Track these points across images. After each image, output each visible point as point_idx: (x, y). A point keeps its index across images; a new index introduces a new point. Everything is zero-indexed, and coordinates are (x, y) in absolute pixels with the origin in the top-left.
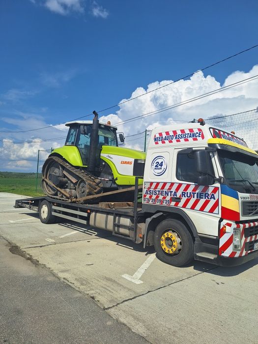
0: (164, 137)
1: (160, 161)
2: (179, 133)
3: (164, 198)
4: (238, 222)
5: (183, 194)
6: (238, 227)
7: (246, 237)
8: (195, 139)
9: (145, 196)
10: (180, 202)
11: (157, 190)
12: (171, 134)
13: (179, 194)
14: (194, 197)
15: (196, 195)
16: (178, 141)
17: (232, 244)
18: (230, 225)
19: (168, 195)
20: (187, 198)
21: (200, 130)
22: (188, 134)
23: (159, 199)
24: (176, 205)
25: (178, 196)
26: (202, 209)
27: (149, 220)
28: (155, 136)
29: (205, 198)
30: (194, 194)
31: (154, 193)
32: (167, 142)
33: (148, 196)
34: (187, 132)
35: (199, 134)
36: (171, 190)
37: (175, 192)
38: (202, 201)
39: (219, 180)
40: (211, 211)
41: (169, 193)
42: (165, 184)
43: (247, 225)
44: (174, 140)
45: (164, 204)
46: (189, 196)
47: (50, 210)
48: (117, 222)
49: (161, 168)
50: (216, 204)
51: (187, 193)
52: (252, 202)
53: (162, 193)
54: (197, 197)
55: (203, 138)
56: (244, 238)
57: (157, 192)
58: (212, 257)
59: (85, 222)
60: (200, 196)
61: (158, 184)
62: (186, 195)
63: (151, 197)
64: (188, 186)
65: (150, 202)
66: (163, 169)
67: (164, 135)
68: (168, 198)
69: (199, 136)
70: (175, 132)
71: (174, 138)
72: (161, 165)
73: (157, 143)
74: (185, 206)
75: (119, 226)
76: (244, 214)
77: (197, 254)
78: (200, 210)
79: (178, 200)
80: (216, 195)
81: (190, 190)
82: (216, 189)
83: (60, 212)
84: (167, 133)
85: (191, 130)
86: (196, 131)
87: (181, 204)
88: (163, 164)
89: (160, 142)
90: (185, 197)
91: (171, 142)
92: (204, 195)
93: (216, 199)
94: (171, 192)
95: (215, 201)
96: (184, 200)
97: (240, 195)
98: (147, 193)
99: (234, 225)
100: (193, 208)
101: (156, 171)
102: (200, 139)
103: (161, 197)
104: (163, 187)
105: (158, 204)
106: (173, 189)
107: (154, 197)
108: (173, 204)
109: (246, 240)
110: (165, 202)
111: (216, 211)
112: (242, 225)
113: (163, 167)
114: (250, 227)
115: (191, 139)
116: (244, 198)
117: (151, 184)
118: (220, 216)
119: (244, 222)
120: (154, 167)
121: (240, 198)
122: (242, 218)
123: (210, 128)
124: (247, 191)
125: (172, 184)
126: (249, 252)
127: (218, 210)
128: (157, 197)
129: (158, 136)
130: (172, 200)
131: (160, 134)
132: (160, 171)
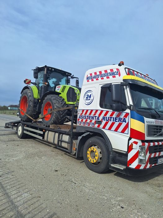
0: (93, 77)
1: (89, 94)
2: (103, 72)
3: (91, 121)
4: (144, 141)
5: (104, 118)
6: (144, 145)
7: (151, 153)
8: (114, 77)
9: (79, 120)
10: (101, 124)
11: (86, 115)
12: (98, 73)
13: (101, 118)
14: (111, 121)
15: (112, 119)
16: (102, 79)
17: (138, 158)
18: (136, 143)
19: (93, 119)
20: (106, 121)
22: (109, 73)
23: (87, 122)
24: (99, 126)
25: (100, 120)
26: (116, 130)
27: (80, 138)
28: (87, 76)
29: (119, 121)
30: (111, 118)
31: (84, 117)
32: (95, 79)
33: (80, 120)
34: (109, 71)
35: (117, 73)
36: (96, 115)
37: (98, 117)
38: (116, 124)
39: (129, 108)
40: (123, 131)
41: (94, 118)
42: (92, 111)
43: (152, 144)
44: (100, 78)
45: (91, 126)
46: (107, 119)
47: (23, 129)
48: (60, 139)
49: (90, 99)
50: (127, 126)
51: (106, 117)
52: (157, 126)
53: (90, 118)
54: (113, 121)
56: (148, 154)
57: (87, 117)
58: (122, 168)
60: (115, 119)
61: (87, 111)
62: (105, 119)
63: (82, 120)
64: (107, 112)
65: (82, 124)
66: (91, 100)
67: (93, 75)
68: (93, 121)
69: (117, 74)
70: (100, 72)
71: (100, 76)
72: (90, 97)
73: (88, 81)
75: (62, 141)
76: (149, 135)
77: (111, 165)
78: (115, 131)
79: (100, 123)
80: (127, 119)
81: (108, 115)
82: (127, 114)
83: (28, 131)
84: (95, 73)
85: (112, 70)
86: (115, 70)
87: (102, 126)
88: (92, 96)
89: (90, 80)
90: (105, 120)
91: (97, 79)
92: (118, 119)
93: (127, 122)
94: (96, 117)
95: (126, 123)
96: (104, 122)
97: (146, 119)
98: (80, 117)
99: (140, 143)
100: (110, 129)
101: (86, 101)
102: (117, 76)
103: (89, 121)
104: (90, 113)
105: (87, 125)
107: (84, 120)
108: (96, 125)
109: (150, 156)
110: (91, 124)
111: (126, 132)
112: (147, 144)
113: (91, 98)
114: (154, 146)
115: (111, 77)
116: (149, 122)
117: (83, 111)
118: (129, 135)
119: (149, 141)
120: (85, 98)
121: (145, 122)
122: (147, 138)
123: (125, 68)
124: (153, 117)
125: (97, 111)
126: (153, 165)
127: (128, 131)
128: (86, 120)
129: (89, 76)
130: (96, 122)
131: (91, 74)
132: (89, 101)
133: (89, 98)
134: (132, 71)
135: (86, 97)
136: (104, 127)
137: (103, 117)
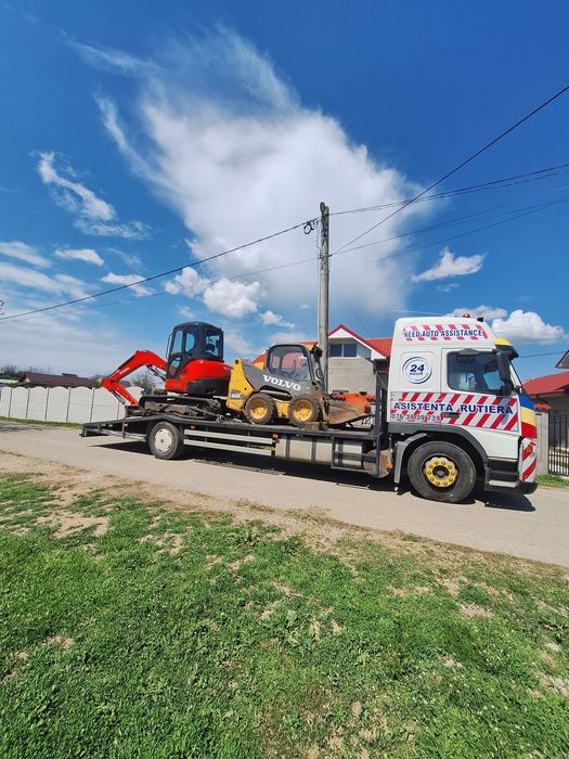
0: (421, 333)
1: (418, 363)
2: (446, 328)
3: (430, 413)
5: (463, 408)
8: (474, 338)
9: (393, 411)
10: (458, 417)
11: (416, 402)
12: (434, 328)
13: (456, 407)
14: (480, 412)
15: (483, 409)
16: (447, 339)
19: (437, 410)
20: (469, 412)
21: (479, 327)
22: (462, 331)
23: (420, 415)
24: (452, 422)
25: (455, 411)
26: (494, 426)
27: (402, 445)
28: (405, 330)
29: (498, 413)
30: (480, 407)
31: (411, 407)
32: (427, 339)
33: (399, 411)
34: (460, 328)
35: (480, 332)
36: (442, 403)
37: (449, 405)
38: (494, 417)
40: (509, 428)
41: (439, 407)
42: (430, 395)
44: (440, 337)
45: (431, 421)
46: (472, 409)
47: (180, 437)
48: (337, 450)
49: (421, 374)
50: (515, 419)
51: (470, 406)
53: (426, 407)
54: (486, 412)
55: (486, 337)
57: (417, 406)
58: (512, 485)
60: (491, 409)
61: (417, 394)
62: (467, 409)
63: (405, 413)
64: (470, 397)
65: (405, 419)
66: (424, 374)
67: (421, 330)
68: (437, 413)
69: (480, 335)
70: (439, 327)
71: (440, 334)
72: (422, 370)
73: (409, 340)
74: (466, 422)
77: (490, 483)
79: (455, 416)
80: (513, 408)
81: (473, 403)
82: (513, 401)
84: (426, 327)
85: (465, 326)
86: (472, 327)
87: (459, 422)
89: (415, 339)
90: (466, 411)
91: (434, 339)
92: (496, 408)
93: (514, 413)
94: (442, 405)
95: (513, 415)
98: (397, 405)
100: (480, 425)
101: (412, 376)
102: (481, 338)
103: (424, 412)
104: (427, 399)
105: (419, 421)
106: (446, 401)
107: (411, 412)
108: (446, 421)
110: (432, 418)
111: (515, 427)
113: (424, 372)
115: (467, 338)
117: (405, 394)
118: (520, 433)
120: (408, 371)
125: (443, 395)
127: (518, 427)
128: (418, 412)
129: (409, 330)
130: (443, 416)
131: (415, 328)
132: (420, 377)
133: (418, 372)
135: (410, 368)
137: (462, 405)
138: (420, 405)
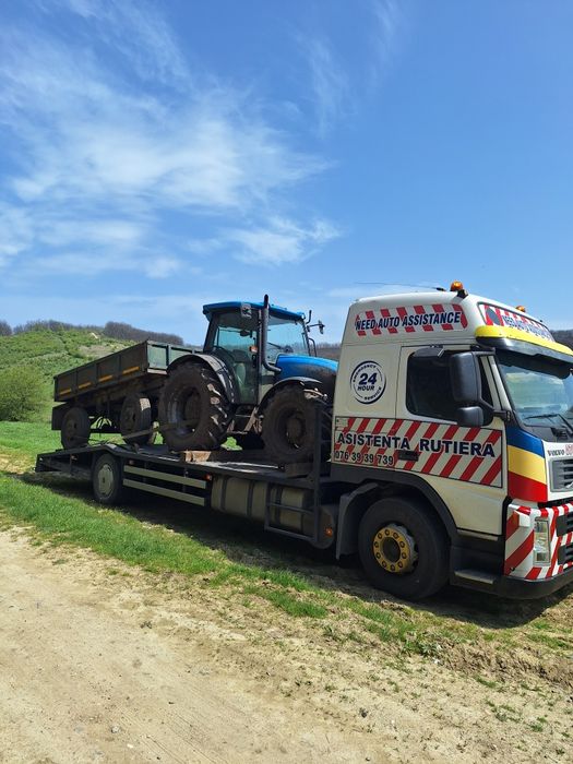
0: (378, 321)
1: (370, 372)
2: (411, 312)
3: (381, 451)
4: (543, 505)
5: (424, 444)
6: (545, 515)
7: (560, 536)
8: (447, 327)
9: (337, 447)
10: (417, 460)
11: (364, 434)
12: (394, 314)
13: (414, 444)
14: (447, 451)
15: (451, 447)
16: (410, 330)
17: (531, 554)
18: (527, 511)
19: (389, 446)
20: (431, 452)
21: (457, 307)
22: (432, 315)
23: (369, 453)
24: (408, 467)
25: (412, 448)
26: (466, 477)
27: (346, 500)
28: (358, 318)
29: (473, 454)
30: (448, 443)
31: (357, 440)
32: (384, 331)
33: (344, 447)
34: (429, 310)
35: (456, 317)
36: (397, 436)
37: (405, 440)
38: (466, 461)
39: (502, 416)
40: (487, 480)
41: (393, 442)
42: (382, 421)
43: (561, 510)
44: (401, 328)
45: (382, 464)
46: (436, 447)
47: (120, 475)
49: (372, 388)
50: (498, 466)
51: (433, 441)
53: (376, 441)
54: (455, 452)
55: (465, 324)
56: (555, 538)
57: (366, 440)
58: (490, 579)
59: (199, 501)
60: (462, 448)
61: (366, 420)
62: (429, 446)
63: (350, 449)
64: (434, 427)
65: (350, 460)
66: (376, 388)
67: (378, 316)
68: (390, 452)
69: (456, 321)
70: (402, 311)
71: (401, 323)
73: (362, 334)
75: (279, 510)
76: (557, 487)
77: (457, 573)
78: (461, 479)
79: (412, 457)
80: (496, 448)
81: (438, 436)
82: (496, 435)
83: (139, 478)
84: (385, 312)
85: (438, 308)
86: (448, 309)
87: (418, 466)
88: (378, 377)
89: (369, 332)
90: (427, 450)
91: (393, 331)
92: (469, 447)
93: (497, 454)
94: (396, 439)
95: (494, 459)
96: (425, 456)
97: (548, 446)
98: (341, 439)
99: (536, 512)
100: (445, 474)
101: (361, 392)
102: (457, 327)
103: (373, 450)
104: (378, 429)
105: (367, 464)
106: (402, 433)
107: (358, 449)
109: (559, 543)
110: (383, 459)
111: (497, 481)
112: (550, 511)
113: (377, 385)
114: (567, 514)
115: (437, 327)
116: (555, 453)
117: (352, 420)
118: (504, 492)
119: (555, 504)
120: (357, 384)
121: (546, 453)
122: (552, 496)
123: (479, 303)
124: (559, 436)
125: (399, 422)
126: (566, 566)
127: (502, 479)
128: (365, 450)
129: (363, 317)
130: (399, 455)
131: (370, 314)
132: (371, 393)
133: (369, 384)
134: (493, 309)
135: (359, 379)
136: (427, 470)
137: (422, 441)
138: (369, 437)
